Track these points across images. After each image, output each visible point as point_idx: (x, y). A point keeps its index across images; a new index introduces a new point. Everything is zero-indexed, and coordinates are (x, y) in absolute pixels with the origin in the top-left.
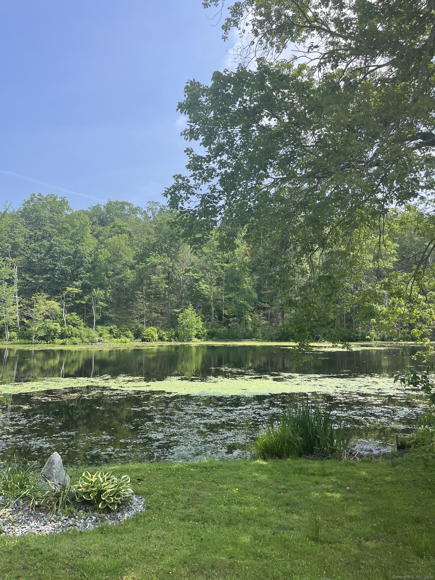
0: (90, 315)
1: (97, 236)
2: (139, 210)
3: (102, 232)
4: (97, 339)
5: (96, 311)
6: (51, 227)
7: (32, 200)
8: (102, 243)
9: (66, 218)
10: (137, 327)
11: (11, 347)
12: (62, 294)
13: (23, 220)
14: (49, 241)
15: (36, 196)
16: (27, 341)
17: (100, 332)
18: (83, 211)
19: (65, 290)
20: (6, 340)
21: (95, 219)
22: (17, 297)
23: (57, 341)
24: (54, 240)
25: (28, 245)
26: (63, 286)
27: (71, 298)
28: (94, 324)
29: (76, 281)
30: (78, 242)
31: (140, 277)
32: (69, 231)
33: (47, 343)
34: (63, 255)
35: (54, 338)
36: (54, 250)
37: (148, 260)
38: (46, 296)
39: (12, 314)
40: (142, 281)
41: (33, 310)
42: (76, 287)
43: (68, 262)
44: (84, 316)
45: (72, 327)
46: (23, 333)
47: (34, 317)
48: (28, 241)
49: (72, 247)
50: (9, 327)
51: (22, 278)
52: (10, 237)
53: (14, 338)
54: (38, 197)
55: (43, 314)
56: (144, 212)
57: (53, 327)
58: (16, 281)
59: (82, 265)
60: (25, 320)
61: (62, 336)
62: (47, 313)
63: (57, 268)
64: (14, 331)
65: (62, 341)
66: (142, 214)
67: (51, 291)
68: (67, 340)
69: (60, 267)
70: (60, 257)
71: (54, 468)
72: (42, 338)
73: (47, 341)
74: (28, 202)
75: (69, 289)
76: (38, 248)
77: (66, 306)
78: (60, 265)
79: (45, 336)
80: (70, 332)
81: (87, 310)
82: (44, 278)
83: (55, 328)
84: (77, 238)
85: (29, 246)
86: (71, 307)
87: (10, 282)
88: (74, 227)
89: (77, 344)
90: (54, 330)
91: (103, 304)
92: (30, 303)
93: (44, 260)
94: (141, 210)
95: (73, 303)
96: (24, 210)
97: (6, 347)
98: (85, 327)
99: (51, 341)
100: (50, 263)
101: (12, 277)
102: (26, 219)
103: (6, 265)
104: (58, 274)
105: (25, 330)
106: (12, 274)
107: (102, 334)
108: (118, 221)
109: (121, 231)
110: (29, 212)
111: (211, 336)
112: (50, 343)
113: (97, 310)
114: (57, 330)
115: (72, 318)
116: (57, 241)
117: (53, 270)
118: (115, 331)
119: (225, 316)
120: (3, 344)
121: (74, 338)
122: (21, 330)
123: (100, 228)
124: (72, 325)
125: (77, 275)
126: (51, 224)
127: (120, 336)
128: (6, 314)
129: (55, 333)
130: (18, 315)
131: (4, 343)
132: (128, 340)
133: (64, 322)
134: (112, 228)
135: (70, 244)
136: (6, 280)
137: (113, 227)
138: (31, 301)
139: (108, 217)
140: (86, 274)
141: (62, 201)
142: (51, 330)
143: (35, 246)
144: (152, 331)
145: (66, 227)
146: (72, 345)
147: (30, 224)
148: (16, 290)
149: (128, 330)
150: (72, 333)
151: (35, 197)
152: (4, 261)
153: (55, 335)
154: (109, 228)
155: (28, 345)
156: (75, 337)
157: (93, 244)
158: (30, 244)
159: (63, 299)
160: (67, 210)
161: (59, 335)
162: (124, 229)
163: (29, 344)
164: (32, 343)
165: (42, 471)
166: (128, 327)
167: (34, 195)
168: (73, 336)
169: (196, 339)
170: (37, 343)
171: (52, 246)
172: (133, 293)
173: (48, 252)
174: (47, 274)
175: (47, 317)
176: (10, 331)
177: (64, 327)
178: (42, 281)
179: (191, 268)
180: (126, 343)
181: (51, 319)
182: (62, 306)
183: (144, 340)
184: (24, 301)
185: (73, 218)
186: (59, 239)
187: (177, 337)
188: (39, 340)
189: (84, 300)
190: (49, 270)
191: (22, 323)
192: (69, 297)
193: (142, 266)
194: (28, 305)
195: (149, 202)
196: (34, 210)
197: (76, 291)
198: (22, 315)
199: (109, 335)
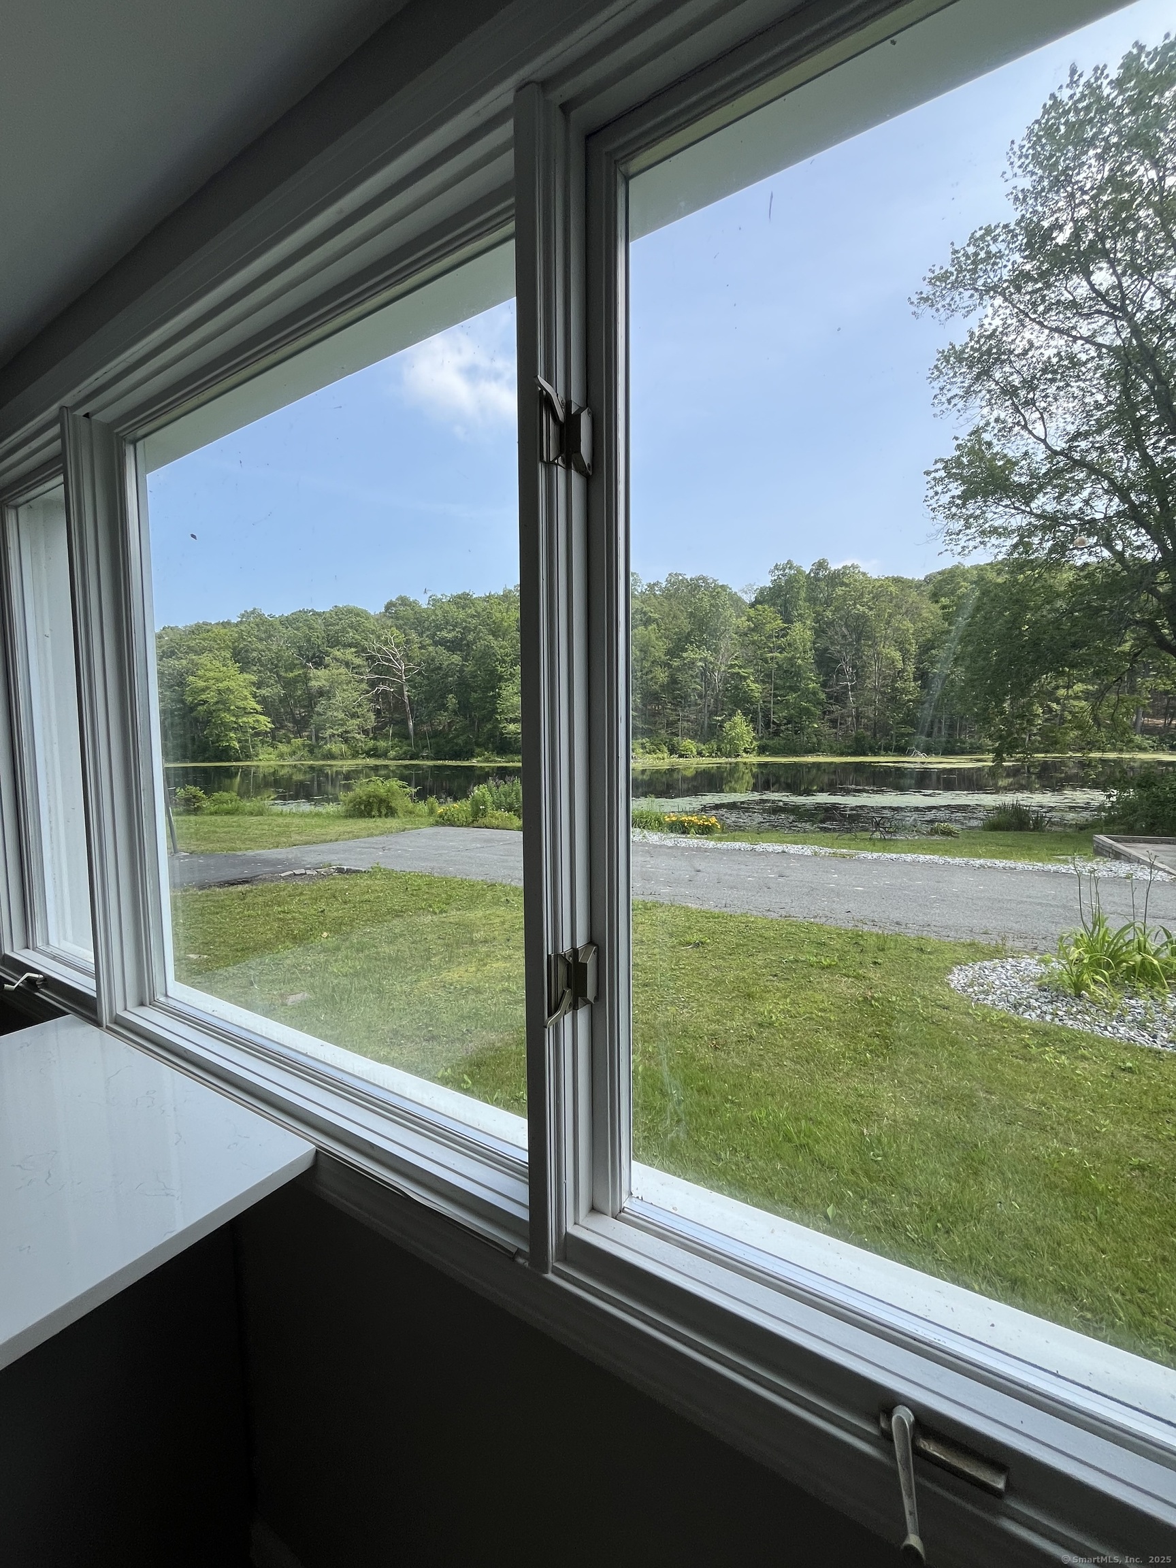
10: (672, 739)
37: (685, 655)
111: (762, 750)
118: (649, 745)
119: (774, 723)
132: (662, 756)
144: (689, 744)
149: (662, 744)
166: (662, 741)
169: (744, 755)
179: (736, 662)
180: (660, 760)
183: (681, 756)
187: (720, 752)
193: (676, 663)
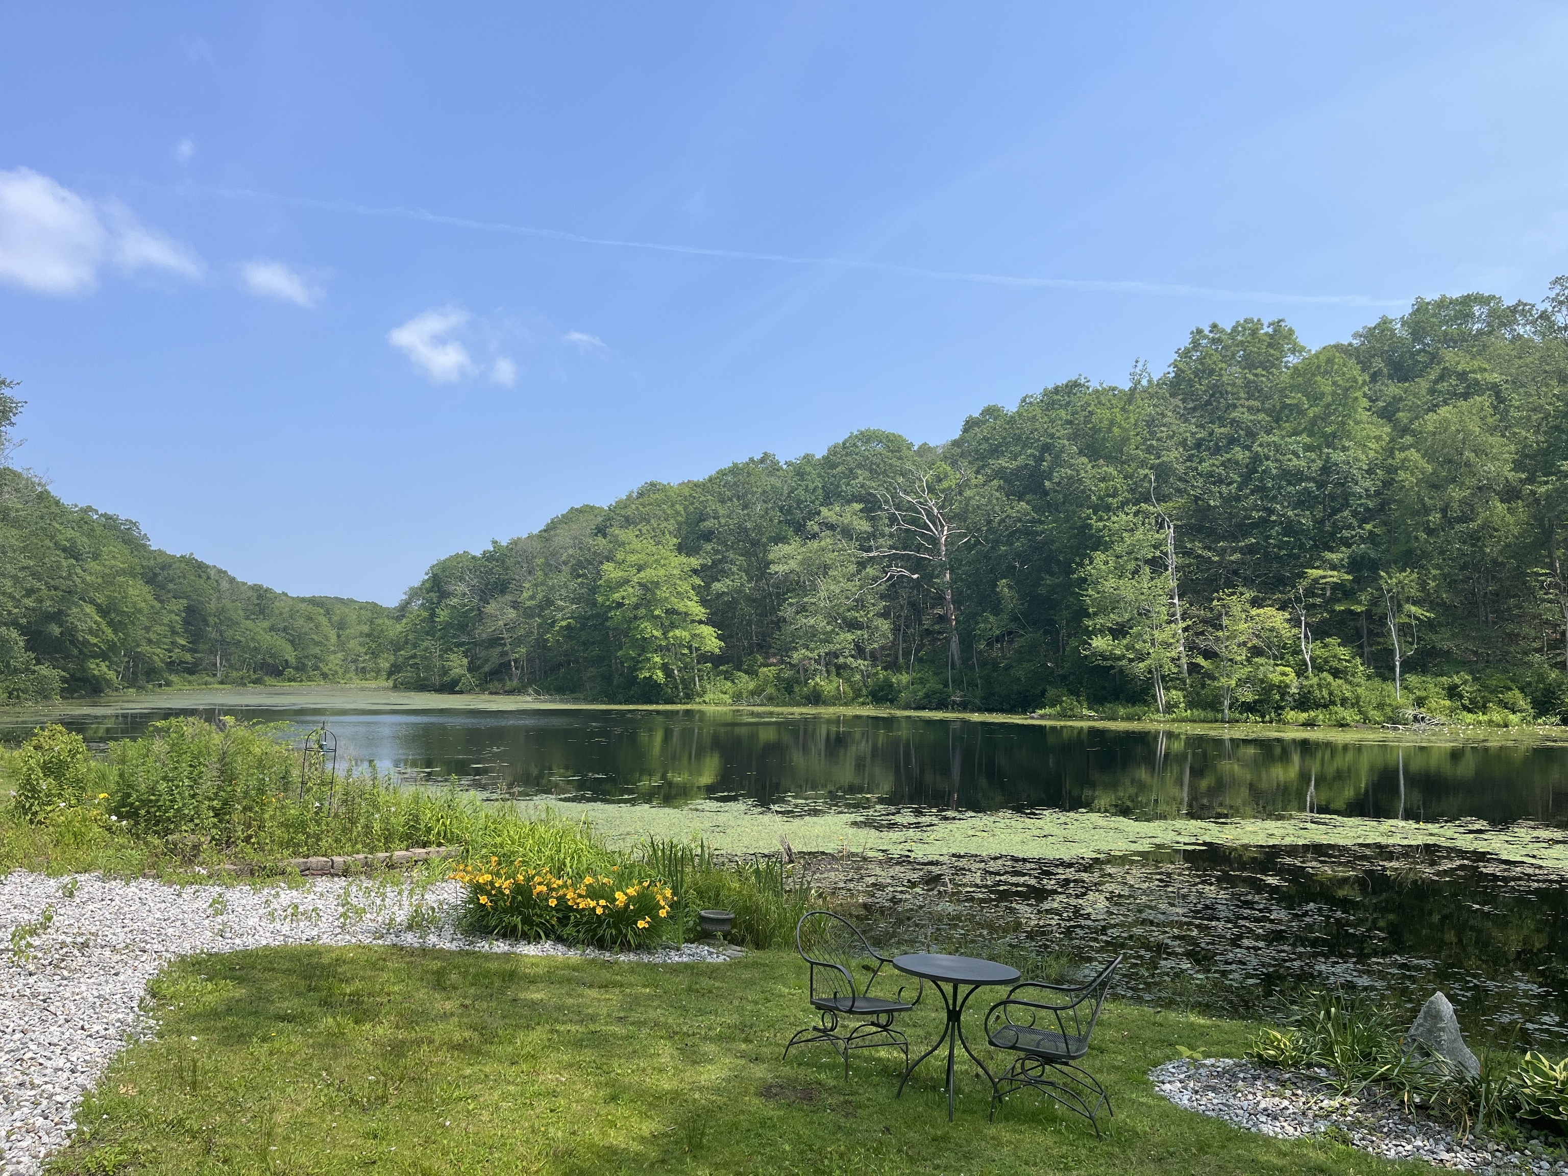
0: (1379, 643)
1: (1387, 414)
2: (1523, 313)
3: (1401, 399)
4: (1410, 712)
5: (1399, 630)
6: (1250, 409)
7: (1196, 345)
8: (1405, 431)
9: (1292, 377)
10: (1541, 678)
11: (1175, 728)
12: (1294, 587)
13: (1177, 401)
14: (1248, 448)
15: (1206, 332)
16: (1211, 715)
17: (1418, 693)
18: (1338, 347)
19: (1302, 575)
20: (1158, 711)
21: (1378, 364)
22: (1176, 601)
23: (1291, 715)
24: (1261, 445)
25: (1194, 465)
26: (1295, 566)
27: (1319, 596)
28: (1398, 670)
29: (1331, 550)
30: (1330, 440)
31: (1542, 520)
32: (1302, 413)
33: (1263, 722)
34: (1290, 483)
35: (1283, 708)
36: (1263, 471)
38: (1249, 594)
39: (1167, 645)
40: (1548, 534)
41: (1220, 634)
42: (1334, 568)
43: (1304, 502)
44: (1361, 646)
45: (1330, 678)
46: (1198, 694)
47: (1224, 653)
48: (1193, 455)
49: (1313, 455)
50: (1163, 678)
51: (1184, 554)
52: (1149, 450)
53: (1176, 705)
54: (1211, 335)
55: (1245, 644)
56: (1544, 316)
57: (1275, 678)
58: (1173, 561)
59: (1347, 505)
60: (1200, 660)
61: (1304, 702)
62: (1255, 641)
63: (1274, 518)
64: (1175, 688)
65: (1305, 715)
66: (1533, 323)
67: (1262, 583)
68: (1320, 715)
69: (1283, 515)
70: (1281, 487)
71: (1443, 1029)
72: (1249, 708)
73: (1263, 716)
74: (1186, 354)
75: (1314, 573)
76: (1221, 470)
77: (1309, 620)
78: (1283, 510)
79: (1255, 702)
80: (1325, 693)
81: (1371, 633)
82: (1242, 548)
83: (1281, 682)
84: (1328, 430)
85: (1197, 469)
86: (1323, 622)
87: (1157, 565)
88: (1315, 398)
89: (1348, 725)
90: (1279, 687)
91: (1420, 611)
92: (1209, 615)
93: (1238, 499)
94: (1530, 311)
95: (1328, 612)
96: (1177, 376)
97: (1161, 727)
98: (1369, 678)
99: (1273, 715)
100: (1255, 507)
101: (1161, 552)
102: (1184, 401)
103: (1143, 524)
104: (1278, 534)
105: (1203, 686)
106: (1161, 545)
107: (1426, 698)
108: (1452, 357)
109: (1468, 387)
110: (1190, 380)
112: (1271, 722)
113: (1404, 630)
114: (1287, 686)
115: (1327, 654)
116: (1269, 445)
117: (1264, 523)
118: (1467, 690)
120: (1151, 720)
121: (1339, 709)
122: (1191, 686)
123: (1393, 389)
124: (1329, 671)
125: (1332, 535)
126: (1252, 403)
127: (1484, 706)
128: (1153, 644)
129: (1283, 695)
130: (1182, 648)
131: (1156, 717)
132: (1513, 718)
133: (1306, 665)
134: (1436, 382)
135: (1308, 448)
136: (1147, 562)
137: (1441, 378)
138: (1211, 610)
139: (1419, 351)
140: (1360, 527)
141: (1275, 331)
142: (1272, 686)
143: (1214, 465)
145: (1295, 401)
146: (1335, 729)
147: (1194, 409)
148: (1173, 584)
149: (1511, 689)
150: (1331, 694)
151: (1205, 337)
152: (1136, 514)
153: (1282, 699)
154: (1423, 384)
155: (1214, 725)
156: (1342, 705)
157: (1378, 438)
158: (1200, 463)
159: (1298, 600)
160: (1293, 353)
161: (1295, 701)
162: (1476, 380)
163: (1216, 721)
164: (1223, 721)
165: (1412, 1031)
166: (1513, 681)
167: (1199, 331)
168: (1333, 703)
170: (1237, 721)
171: (1256, 459)
172: (1519, 575)
173: (1247, 478)
174: (1245, 535)
175: (1256, 652)
176: (1167, 689)
177: (1307, 678)
178: (1236, 556)
180: (1506, 726)
181: (1269, 658)
182: (1295, 622)
184: (1194, 610)
185: (1314, 375)
186: (1275, 439)
188: (1241, 713)
189: (1360, 603)
190: (1254, 525)
191: (1194, 668)
192: (1314, 595)
193: (1545, 487)
194: (1205, 621)
195: (1557, 281)
196: (1204, 371)
197: (1334, 577)
198: (1191, 647)
199: (1448, 703)
